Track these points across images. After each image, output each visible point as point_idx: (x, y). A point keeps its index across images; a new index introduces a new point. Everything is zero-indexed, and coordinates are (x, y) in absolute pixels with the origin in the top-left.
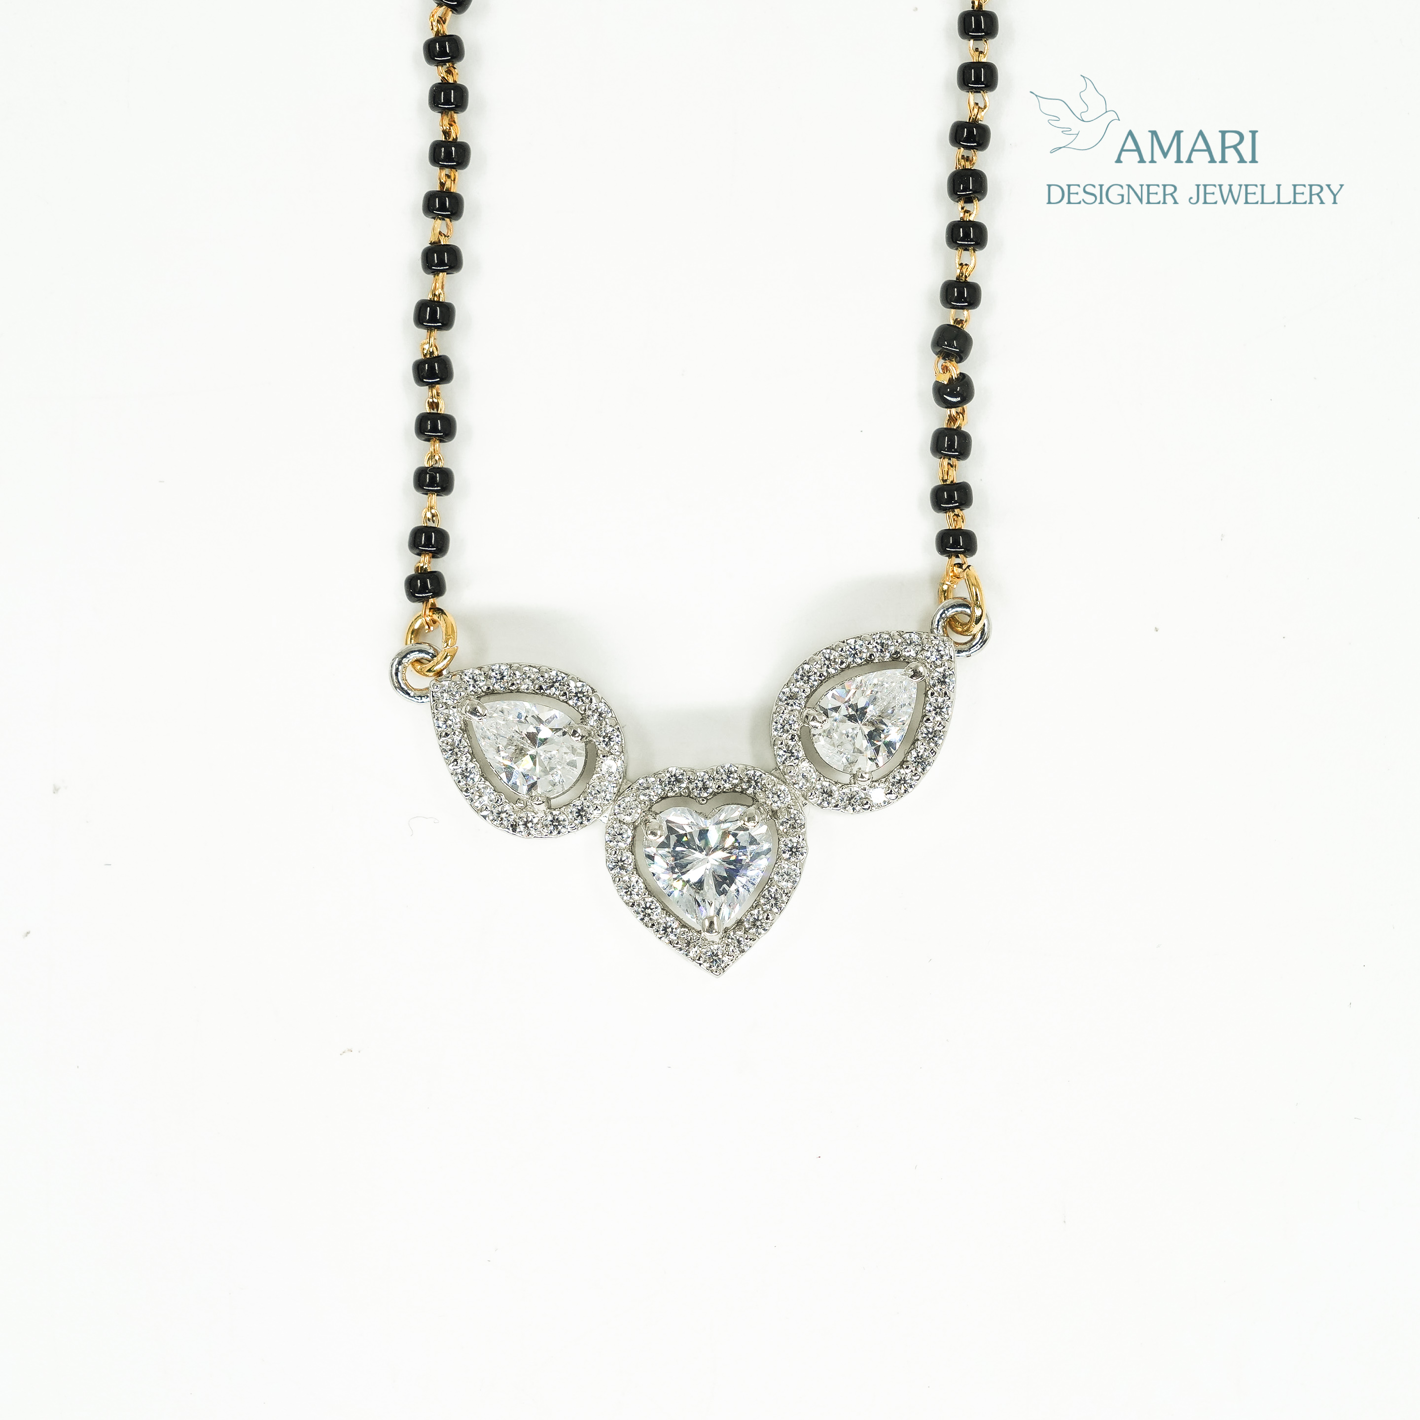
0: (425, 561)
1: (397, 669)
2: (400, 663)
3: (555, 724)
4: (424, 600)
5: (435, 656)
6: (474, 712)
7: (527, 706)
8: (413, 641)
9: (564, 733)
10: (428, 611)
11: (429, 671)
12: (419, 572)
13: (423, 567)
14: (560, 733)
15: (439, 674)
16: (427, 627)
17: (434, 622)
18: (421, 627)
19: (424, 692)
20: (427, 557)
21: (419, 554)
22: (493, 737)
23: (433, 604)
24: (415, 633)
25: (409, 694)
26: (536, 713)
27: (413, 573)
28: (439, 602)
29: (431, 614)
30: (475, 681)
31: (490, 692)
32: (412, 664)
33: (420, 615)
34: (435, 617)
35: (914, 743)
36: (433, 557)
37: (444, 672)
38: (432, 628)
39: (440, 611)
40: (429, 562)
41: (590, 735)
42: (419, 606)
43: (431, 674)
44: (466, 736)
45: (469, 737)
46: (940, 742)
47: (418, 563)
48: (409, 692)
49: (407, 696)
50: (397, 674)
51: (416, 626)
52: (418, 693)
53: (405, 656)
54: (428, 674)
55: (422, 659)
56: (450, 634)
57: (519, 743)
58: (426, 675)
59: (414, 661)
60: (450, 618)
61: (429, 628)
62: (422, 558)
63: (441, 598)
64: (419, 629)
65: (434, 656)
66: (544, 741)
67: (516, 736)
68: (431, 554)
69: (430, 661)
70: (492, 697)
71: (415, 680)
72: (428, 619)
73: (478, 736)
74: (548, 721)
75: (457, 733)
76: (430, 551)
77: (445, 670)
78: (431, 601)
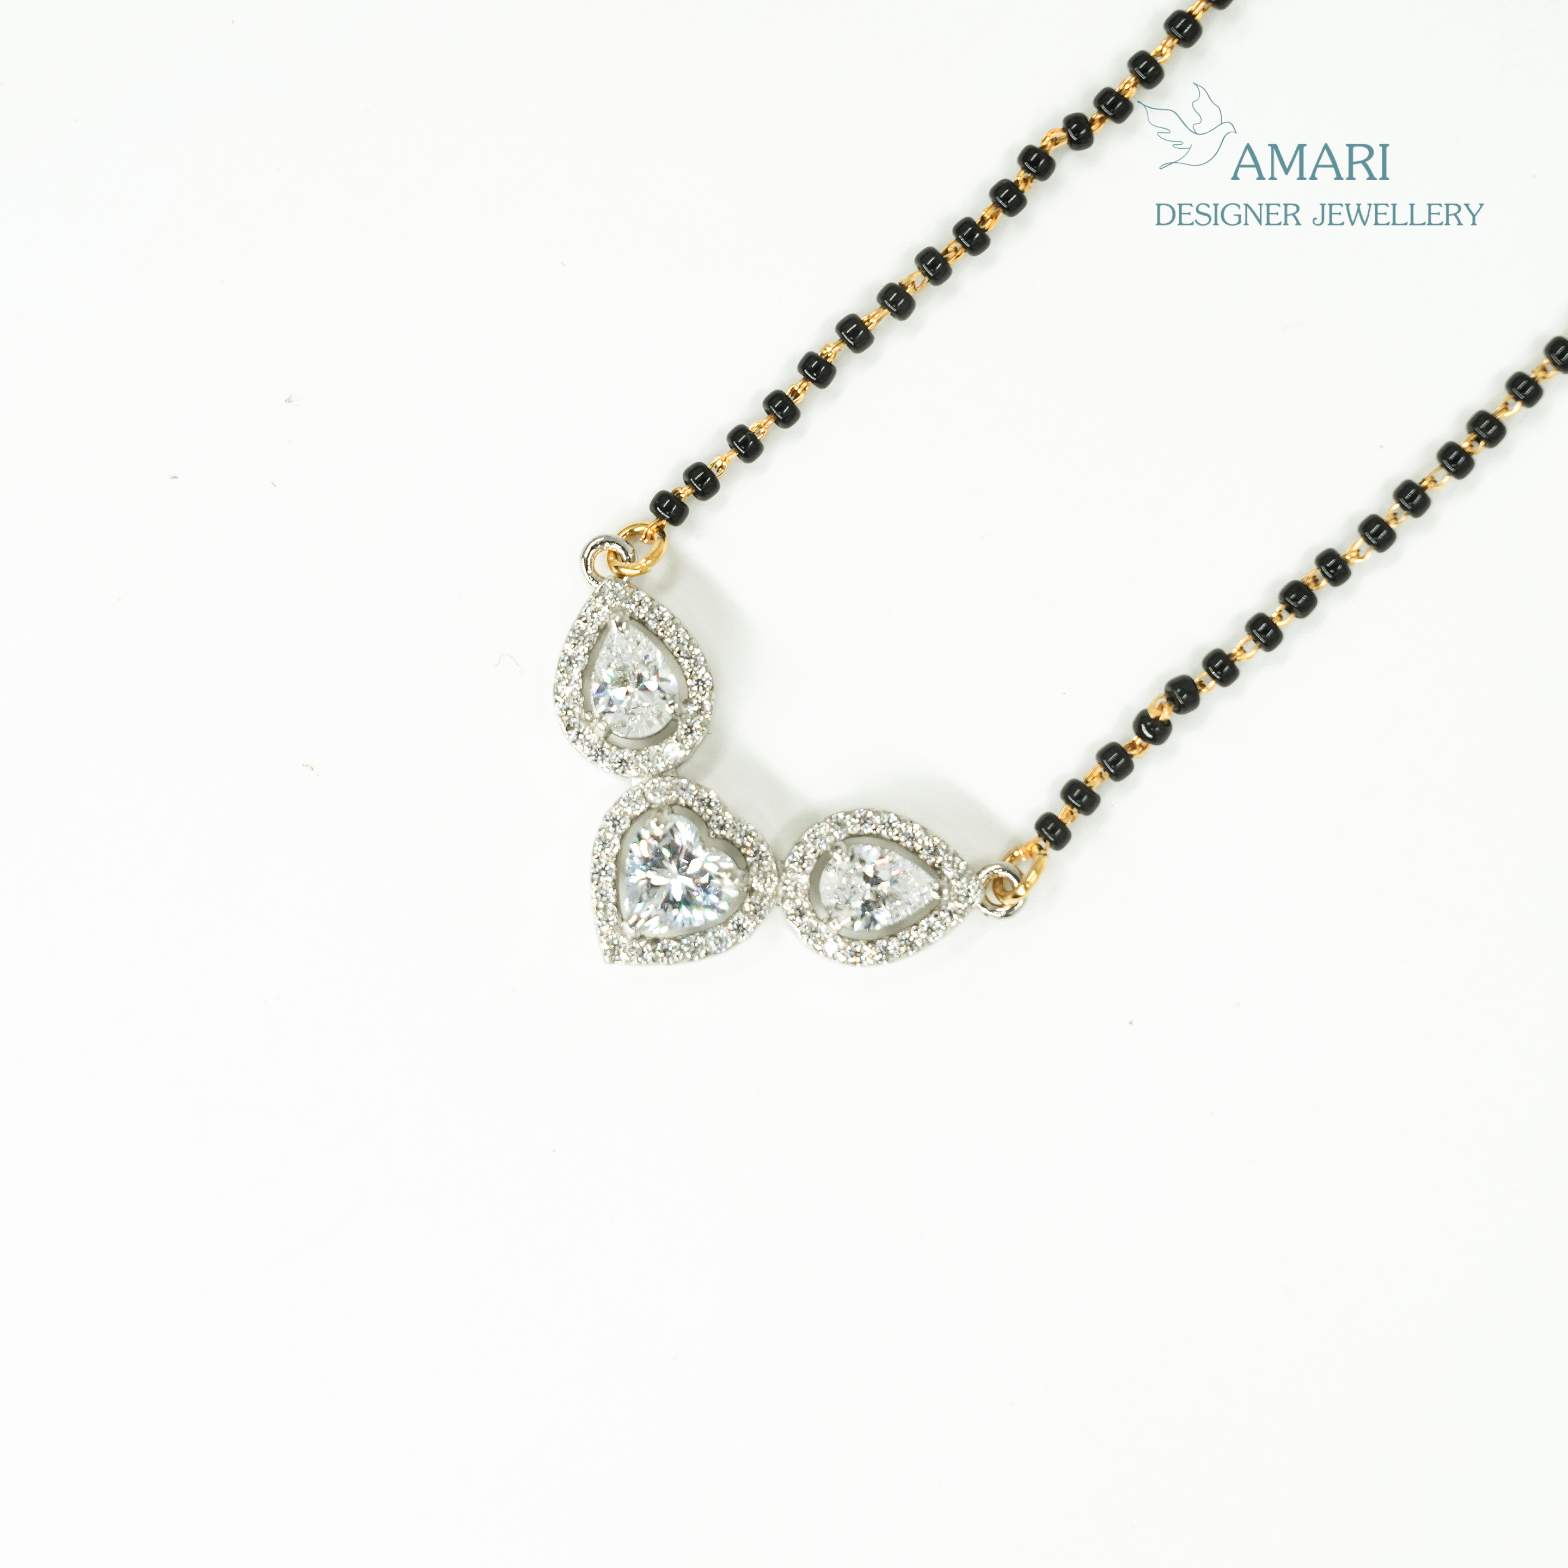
0: (685, 492)
1: (596, 545)
2: (602, 543)
3: (664, 685)
4: (660, 517)
5: (630, 562)
6: (619, 624)
7: (658, 655)
8: (625, 537)
9: (664, 698)
10: (655, 526)
11: (616, 567)
12: (675, 495)
13: (680, 494)
14: (662, 695)
15: (621, 576)
16: (643, 537)
17: (652, 538)
18: (639, 533)
19: (599, 578)
20: (690, 491)
21: (687, 483)
22: (614, 654)
23: (663, 526)
24: (633, 534)
25: (587, 569)
26: (660, 666)
27: (670, 491)
28: (669, 529)
29: (655, 530)
30: (640, 605)
31: (643, 623)
32: (610, 552)
33: (647, 525)
34: (656, 536)
35: (891, 936)
36: (694, 494)
37: (625, 579)
38: (646, 541)
39: (663, 535)
40: (688, 495)
41: (680, 716)
42: (653, 517)
43: (615, 571)
44: (598, 634)
45: (599, 638)
46: (910, 952)
47: (680, 488)
48: (589, 568)
49: (585, 569)
50: (592, 548)
51: (636, 530)
52: (594, 575)
53: (611, 542)
54: (613, 568)
55: (620, 555)
56: (654, 557)
57: (628, 675)
58: (611, 569)
59: (613, 551)
60: (665, 546)
61: (645, 539)
62: (686, 487)
63: (672, 527)
64: (637, 532)
65: (629, 560)
66: (645, 689)
67: (631, 668)
68: (694, 491)
69: (623, 561)
70: (641, 626)
71: (601, 563)
72: (650, 532)
73: (606, 642)
74: (662, 680)
75: (593, 627)
76: (696, 489)
77: (628, 577)
78: (664, 522)
